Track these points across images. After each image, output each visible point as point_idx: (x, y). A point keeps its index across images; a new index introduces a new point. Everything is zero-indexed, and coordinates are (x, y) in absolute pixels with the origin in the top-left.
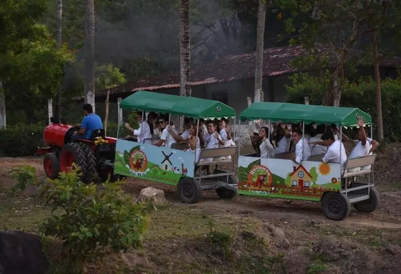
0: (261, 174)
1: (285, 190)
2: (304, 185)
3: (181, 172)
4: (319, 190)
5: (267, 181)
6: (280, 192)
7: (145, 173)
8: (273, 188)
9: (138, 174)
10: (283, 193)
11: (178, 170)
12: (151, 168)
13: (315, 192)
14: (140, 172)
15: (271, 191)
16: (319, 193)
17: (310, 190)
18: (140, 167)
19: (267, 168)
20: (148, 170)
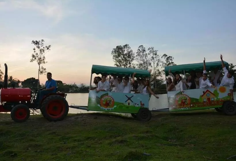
0: (183, 99)
1: (200, 105)
2: (211, 100)
3: (140, 105)
4: (221, 101)
5: (188, 102)
6: (196, 106)
7: (113, 108)
8: (192, 105)
9: (108, 109)
10: (199, 106)
11: (138, 105)
12: (117, 105)
13: (218, 103)
14: (108, 108)
15: (191, 107)
16: (221, 103)
17: (215, 102)
18: (109, 105)
19: (186, 95)
20: (115, 106)
